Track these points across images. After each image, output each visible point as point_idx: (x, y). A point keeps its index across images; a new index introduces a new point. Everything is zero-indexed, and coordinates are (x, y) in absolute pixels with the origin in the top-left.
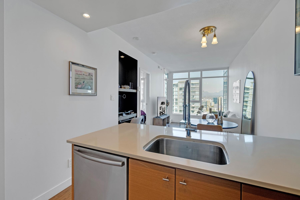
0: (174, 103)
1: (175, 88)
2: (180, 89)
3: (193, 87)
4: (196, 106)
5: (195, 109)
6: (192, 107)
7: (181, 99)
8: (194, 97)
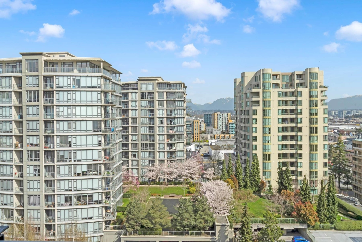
0: (130, 128)
1: (132, 93)
2: (143, 97)
3: (170, 92)
4: (177, 133)
5: (175, 140)
6: (169, 137)
7: (145, 119)
8: (173, 115)
